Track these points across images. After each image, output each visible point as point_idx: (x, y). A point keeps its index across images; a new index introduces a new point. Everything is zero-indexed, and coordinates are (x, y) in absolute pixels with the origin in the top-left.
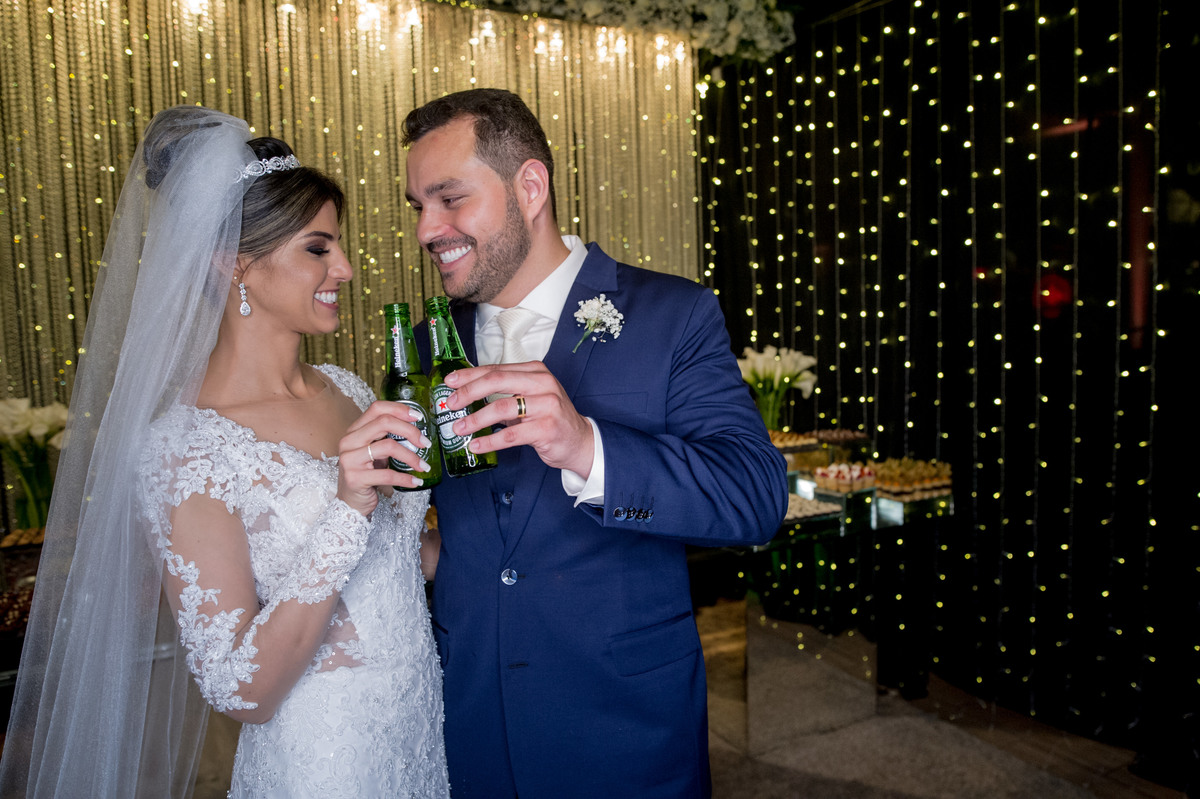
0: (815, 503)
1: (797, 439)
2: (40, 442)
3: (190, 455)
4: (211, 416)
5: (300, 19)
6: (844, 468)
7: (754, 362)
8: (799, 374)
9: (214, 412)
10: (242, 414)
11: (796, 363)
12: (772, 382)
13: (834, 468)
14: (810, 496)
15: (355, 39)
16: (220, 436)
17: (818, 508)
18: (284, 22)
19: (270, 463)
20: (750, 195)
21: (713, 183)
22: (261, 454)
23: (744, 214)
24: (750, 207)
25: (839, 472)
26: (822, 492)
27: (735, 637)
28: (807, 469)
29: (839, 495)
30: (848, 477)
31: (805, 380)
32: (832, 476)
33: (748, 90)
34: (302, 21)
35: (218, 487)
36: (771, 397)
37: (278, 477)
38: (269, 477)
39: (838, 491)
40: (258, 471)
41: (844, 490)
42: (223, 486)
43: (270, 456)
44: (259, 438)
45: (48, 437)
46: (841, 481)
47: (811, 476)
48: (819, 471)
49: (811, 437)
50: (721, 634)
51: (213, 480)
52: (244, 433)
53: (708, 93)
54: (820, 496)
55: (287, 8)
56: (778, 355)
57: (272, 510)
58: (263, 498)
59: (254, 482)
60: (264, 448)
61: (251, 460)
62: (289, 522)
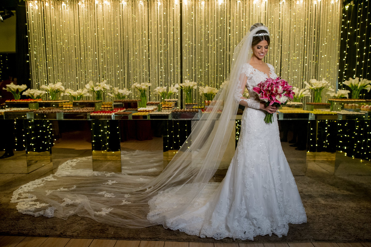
4: (248, 64)
5: (241, 4)
7: (351, 81)
8: (366, 85)
11: (366, 82)
12: (357, 87)
15: (253, 6)
16: (249, 67)
18: (238, 5)
20: (358, 37)
21: (348, 34)
23: (356, 42)
24: (358, 40)
30: (369, 107)
31: (368, 87)
33: (360, 7)
34: (242, 4)
35: (246, 73)
38: (253, 73)
48: (362, 106)
52: (252, 67)
53: (348, 8)
55: (239, 2)
56: (360, 80)
57: (252, 77)
58: (252, 75)
59: (251, 73)
60: (254, 69)
61: (251, 70)
62: (254, 78)
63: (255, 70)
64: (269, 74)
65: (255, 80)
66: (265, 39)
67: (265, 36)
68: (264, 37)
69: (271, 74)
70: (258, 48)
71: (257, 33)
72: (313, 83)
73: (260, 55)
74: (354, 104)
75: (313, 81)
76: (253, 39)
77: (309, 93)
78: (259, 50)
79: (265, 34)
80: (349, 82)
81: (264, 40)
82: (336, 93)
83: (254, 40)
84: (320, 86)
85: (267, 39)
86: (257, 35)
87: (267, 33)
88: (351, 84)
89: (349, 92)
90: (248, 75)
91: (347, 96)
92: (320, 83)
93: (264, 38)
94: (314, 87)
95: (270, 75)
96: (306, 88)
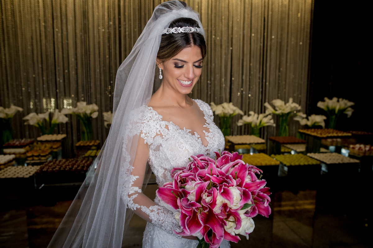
0: (349, 158)
1: (343, 133)
2: (89, 115)
3: (138, 121)
4: (150, 109)
6: (362, 146)
7: (328, 103)
8: (346, 108)
9: (152, 108)
10: (160, 110)
11: (346, 104)
12: (335, 110)
13: (358, 146)
14: (347, 155)
16: (150, 117)
17: (349, 161)
19: (164, 129)
22: (162, 125)
25: (360, 148)
26: (352, 154)
27: (311, 204)
28: (346, 145)
29: (359, 156)
30: (364, 150)
31: (349, 111)
32: (357, 149)
35: (144, 134)
36: (334, 117)
37: (165, 134)
38: (163, 134)
39: (359, 155)
40: (159, 131)
41: (361, 155)
42: (145, 134)
43: (165, 126)
44: (163, 120)
45: (91, 114)
46: (361, 151)
47: (347, 148)
48: (351, 146)
49: (349, 133)
50: (306, 202)
51: (143, 131)
52: (159, 117)
54: (350, 156)
56: (338, 101)
57: (161, 145)
58: (159, 140)
59: (157, 135)
60: (164, 123)
61: (158, 127)
62: (166, 150)
63: (167, 127)
64: (204, 131)
65: (169, 157)
66: (195, 43)
67: (193, 34)
68: (191, 36)
69: (209, 132)
70: (177, 66)
71: (172, 25)
72: (278, 107)
73: (182, 85)
74: (335, 140)
75: (278, 103)
76: (162, 42)
77: (272, 121)
78: (177, 72)
79: (193, 30)
80: (325, 104)
81: (192, 44)
82: (308, 120)
83: (165, 44)
84: (287, 110)
85: (198, 42)
86: (173, 30)
87: (198, 27)
88: (328, 107)
89: (325, 118)
90: (150, 141)
91: (323, 124)
92: (287, 107)
93: (192, 41)
94: (279, 112)
95: (206, 134)
96: (267, 112)
